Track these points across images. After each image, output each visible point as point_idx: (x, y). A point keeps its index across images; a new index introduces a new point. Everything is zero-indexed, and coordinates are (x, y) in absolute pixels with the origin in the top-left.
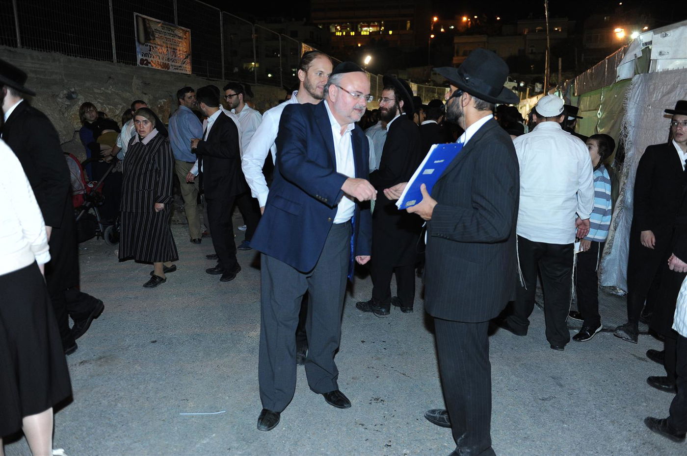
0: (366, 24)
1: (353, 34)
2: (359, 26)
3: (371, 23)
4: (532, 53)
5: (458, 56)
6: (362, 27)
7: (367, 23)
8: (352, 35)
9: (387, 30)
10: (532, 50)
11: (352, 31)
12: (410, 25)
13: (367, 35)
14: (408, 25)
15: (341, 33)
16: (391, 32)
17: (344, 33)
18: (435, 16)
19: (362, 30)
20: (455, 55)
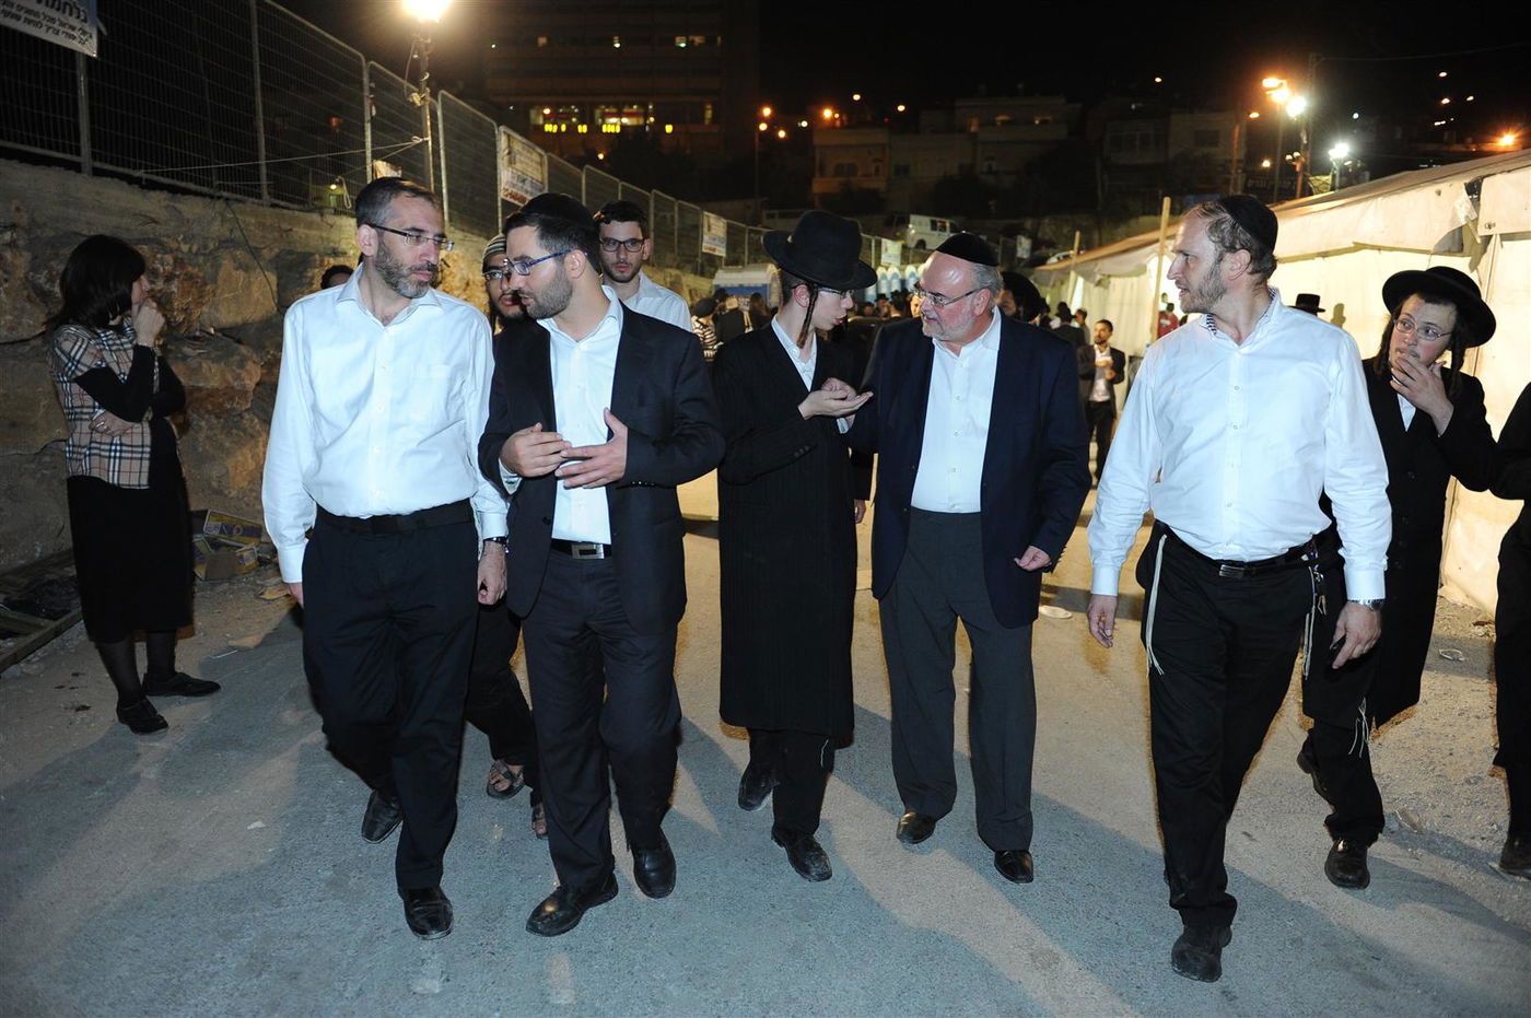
0: (614, 110)
1: (583, 129)
2: (598, 112)
3: (623, 107)
4: (990, 172)
5: (822, 174)
6: (605, 116)
7: (615, 107)
8: (583, 133)
9: (660, 123)
10: (990, 167)
11: (582, 124)
12: (713, 115)
13: (615, 133)
14: (709, 114)
15: (556, 127)
16: (669, 129)
17: (564, 128)
18: (765, 106)
19: (604, 122)
20: (817, 174)
